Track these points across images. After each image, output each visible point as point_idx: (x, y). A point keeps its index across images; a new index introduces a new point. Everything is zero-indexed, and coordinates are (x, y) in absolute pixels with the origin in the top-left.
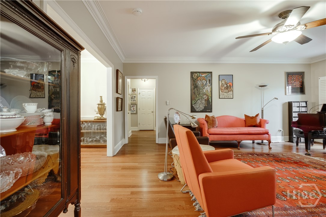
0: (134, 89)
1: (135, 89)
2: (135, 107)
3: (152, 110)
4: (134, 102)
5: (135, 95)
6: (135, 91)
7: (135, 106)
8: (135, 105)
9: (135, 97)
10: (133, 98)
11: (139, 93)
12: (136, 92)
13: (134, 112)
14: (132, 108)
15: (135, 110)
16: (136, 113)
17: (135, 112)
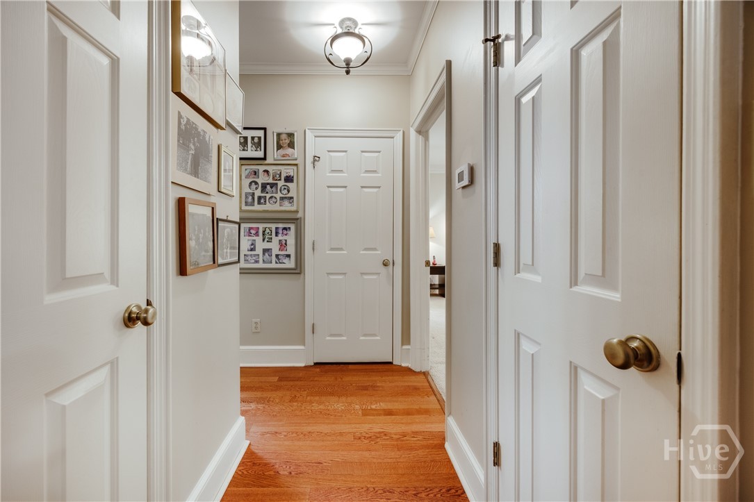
0: (284, 137)
1: (291, 135)
2: (291, 239)
3: (382, 253)
4: (287, 206)
5: (290, 171)
6: (291, 145)
7: (292, 232)
8: (292, 227)
9: (289, 179)
10: (281, 183)
11: (316, 159)
12: (296, 153)
13: (286, 260)
14: (275, 240)
15: (291, 250)
16: (298, 270)
17: (290, 264)
